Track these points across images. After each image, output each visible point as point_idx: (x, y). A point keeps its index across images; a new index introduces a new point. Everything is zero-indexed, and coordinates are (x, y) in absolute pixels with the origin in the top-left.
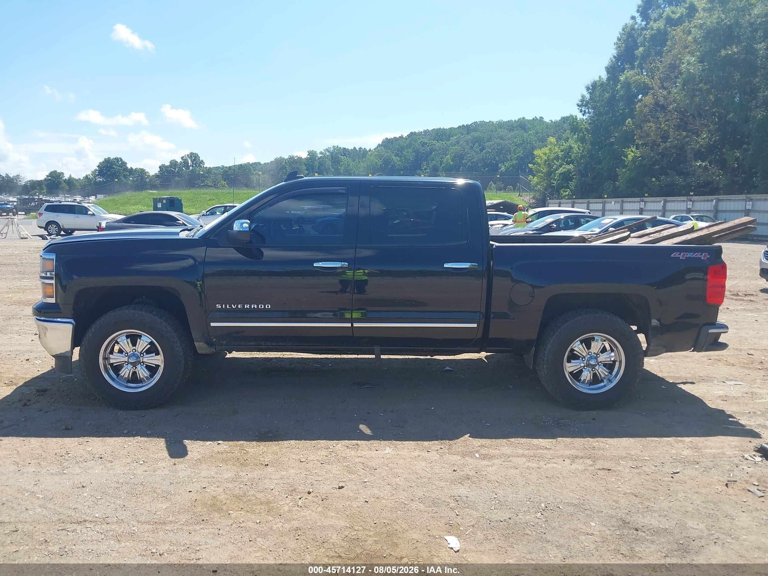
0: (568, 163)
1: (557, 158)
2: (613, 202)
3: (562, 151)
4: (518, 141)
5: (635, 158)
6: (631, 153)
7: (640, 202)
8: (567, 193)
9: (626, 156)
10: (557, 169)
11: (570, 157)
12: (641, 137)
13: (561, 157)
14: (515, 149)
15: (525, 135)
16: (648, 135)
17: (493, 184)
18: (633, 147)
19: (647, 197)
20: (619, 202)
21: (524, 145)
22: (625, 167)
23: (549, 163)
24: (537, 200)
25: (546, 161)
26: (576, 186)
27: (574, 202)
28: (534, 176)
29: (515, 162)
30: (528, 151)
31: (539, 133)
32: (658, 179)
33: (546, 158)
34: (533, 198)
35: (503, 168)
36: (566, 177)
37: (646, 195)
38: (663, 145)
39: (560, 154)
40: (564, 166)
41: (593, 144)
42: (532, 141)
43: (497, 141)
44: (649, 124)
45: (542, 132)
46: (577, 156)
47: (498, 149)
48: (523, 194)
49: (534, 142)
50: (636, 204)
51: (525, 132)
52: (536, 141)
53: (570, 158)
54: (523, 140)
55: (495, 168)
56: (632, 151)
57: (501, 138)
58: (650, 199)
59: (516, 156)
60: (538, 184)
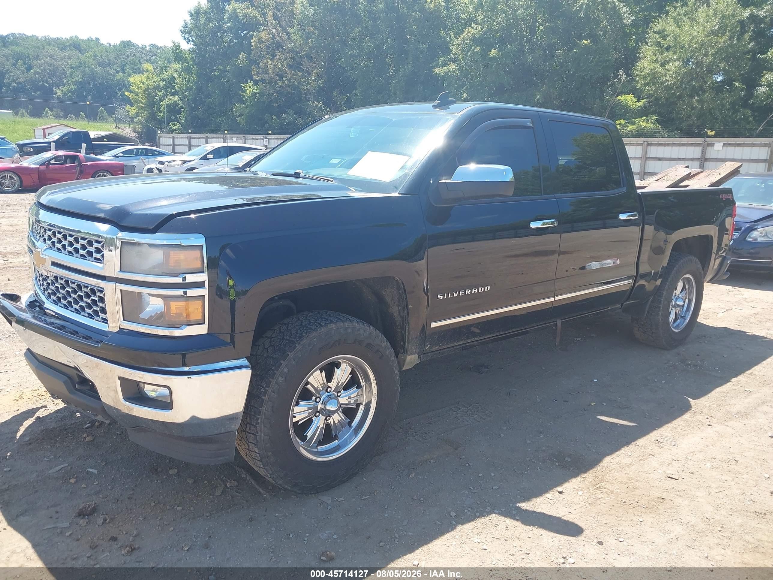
0: (173, 94)
1: (158, 88)
2: (235, 139)
3: (163, 80)
4: (73, 62)
5: (253, 94)
6: (249, 89)
7: (263, 139)
8: (177, 127)
9: (244, 92)
10: (160, 101)
11: (173, 87)
12: (258, 74)
13: (163, 87)
14: (72, 73)
15: (81, 56)
16: (266, 72)
17: (49, 111)
18: (250, 83)
19: (270, 134)
20: (241, 138)
21: (82, 68)
22: (242, 102)
23: (149, 93)
24: (138, 132)
25: (145, 90)
26: (186, 120)
27: (190, 137)
28: (132, 105)
29: (73, 87)
30: (88, 75)
31: (98, 56)
32: (279, 117)
33: (145, 86)
34: (134, 131)
35: (59, 93)
36: (173, 109)
37: (270, 132)
38: (280, 83)
39: (162, 84)
40: (169, 97)
41: (199, 76)
42: (91, 65)
43: (48, 60)
44: (265, 61)
45: (101, 56)
46: (181, 87)
47: (50, 71)
48: (121, 125)
49: (93, 66)
50: (259, 141)
51: (81, 53)
52: (95, 66)
53: (174, 89)
54: (80, 63)
55: (48, 92)
56: (250, 87)
57: (51, 57)
58: (274, 136)
59: (73, 80)
60: (137, 115)
